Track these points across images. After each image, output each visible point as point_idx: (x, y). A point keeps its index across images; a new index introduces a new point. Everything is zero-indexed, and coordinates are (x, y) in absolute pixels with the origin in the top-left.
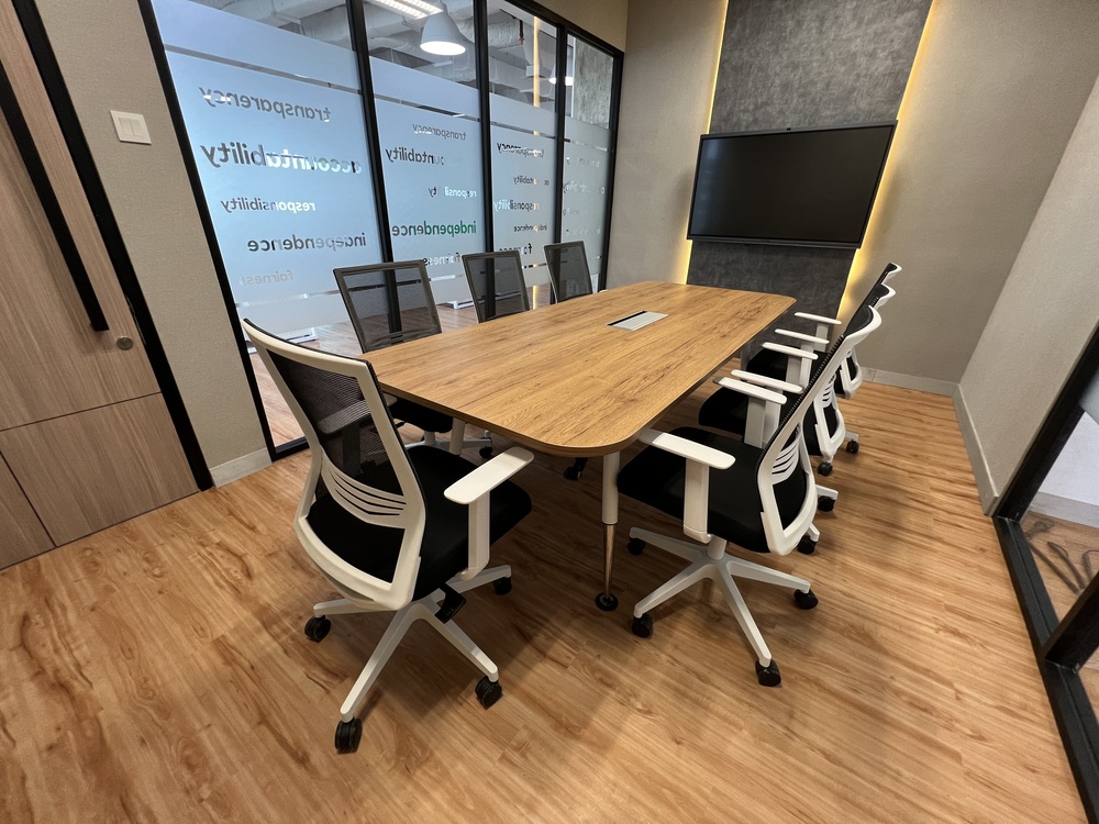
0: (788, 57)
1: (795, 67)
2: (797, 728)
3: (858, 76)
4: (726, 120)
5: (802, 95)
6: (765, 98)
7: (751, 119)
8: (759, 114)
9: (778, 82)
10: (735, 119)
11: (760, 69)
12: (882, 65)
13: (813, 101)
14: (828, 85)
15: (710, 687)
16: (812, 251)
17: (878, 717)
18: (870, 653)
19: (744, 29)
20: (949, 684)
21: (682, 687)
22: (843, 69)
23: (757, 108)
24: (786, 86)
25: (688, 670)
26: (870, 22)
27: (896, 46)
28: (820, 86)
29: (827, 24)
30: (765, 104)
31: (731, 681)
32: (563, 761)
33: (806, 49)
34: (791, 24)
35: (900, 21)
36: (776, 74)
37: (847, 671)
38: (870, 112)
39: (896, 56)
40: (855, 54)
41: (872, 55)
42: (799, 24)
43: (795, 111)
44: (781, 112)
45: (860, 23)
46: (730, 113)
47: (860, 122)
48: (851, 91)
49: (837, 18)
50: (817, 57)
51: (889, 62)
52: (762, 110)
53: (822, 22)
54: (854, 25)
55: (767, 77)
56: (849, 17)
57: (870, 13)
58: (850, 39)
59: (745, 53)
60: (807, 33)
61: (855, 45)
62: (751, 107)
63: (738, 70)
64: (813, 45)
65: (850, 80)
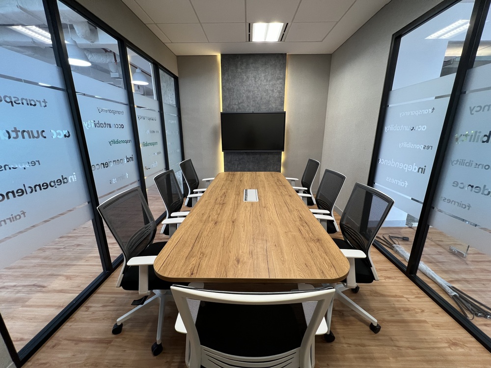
0: (247, 88)
1: (249, 92)
2: (398, 344)
3: (270, 97)
4: (228, 107)
5: (254, 101)
6: (241, 101)
7: (238, 107)
8: (240, 106)
9: (244, 96)
10: (231, 107)
11: (238, 90)
12: (276, 95)
13: (258, 103)
14: (261, 98)
15: (367, 347)
16: (268, 153)
17: (404, 321)
18: (382, 298)
19: (229, 77)
20: (403, 297)
21: (361, 355)
22: (265, 94)
23: (239, 104)
24: (248, 97)
25: (356, 345)
26: (270, 81)
27: (279, 89)
28: (259, 99)
29: (257, 79)
30: (242, 103)
31: (368, 339)
33: (252, 86)
34: (245, 78)
35: (278, 82)
36: (243, 93)
37: (385, 310)
38: (276, 108)
39: (280, 92)
40: (267, 90)
41: (273, 91)
42: (248, 78)
43: (253, 106)
44: (248, 106)
45: (267, 80)
46: (229, 104)
47: (274, 111)
48: (269, 101)
49: (260, 78)
50: (256, 89)
51: (278, 94)
53: (255, 78)
54: (265, 81)
55: (240, 94)
56: (263, 78)
57: (269, 78)
58: (265, 85)
59: (231, 85)
60: (251, 81)
61: (267, 87)
62: (237, 103)
63: (229, 90)
64: (254, 85)
65: (268, 98)
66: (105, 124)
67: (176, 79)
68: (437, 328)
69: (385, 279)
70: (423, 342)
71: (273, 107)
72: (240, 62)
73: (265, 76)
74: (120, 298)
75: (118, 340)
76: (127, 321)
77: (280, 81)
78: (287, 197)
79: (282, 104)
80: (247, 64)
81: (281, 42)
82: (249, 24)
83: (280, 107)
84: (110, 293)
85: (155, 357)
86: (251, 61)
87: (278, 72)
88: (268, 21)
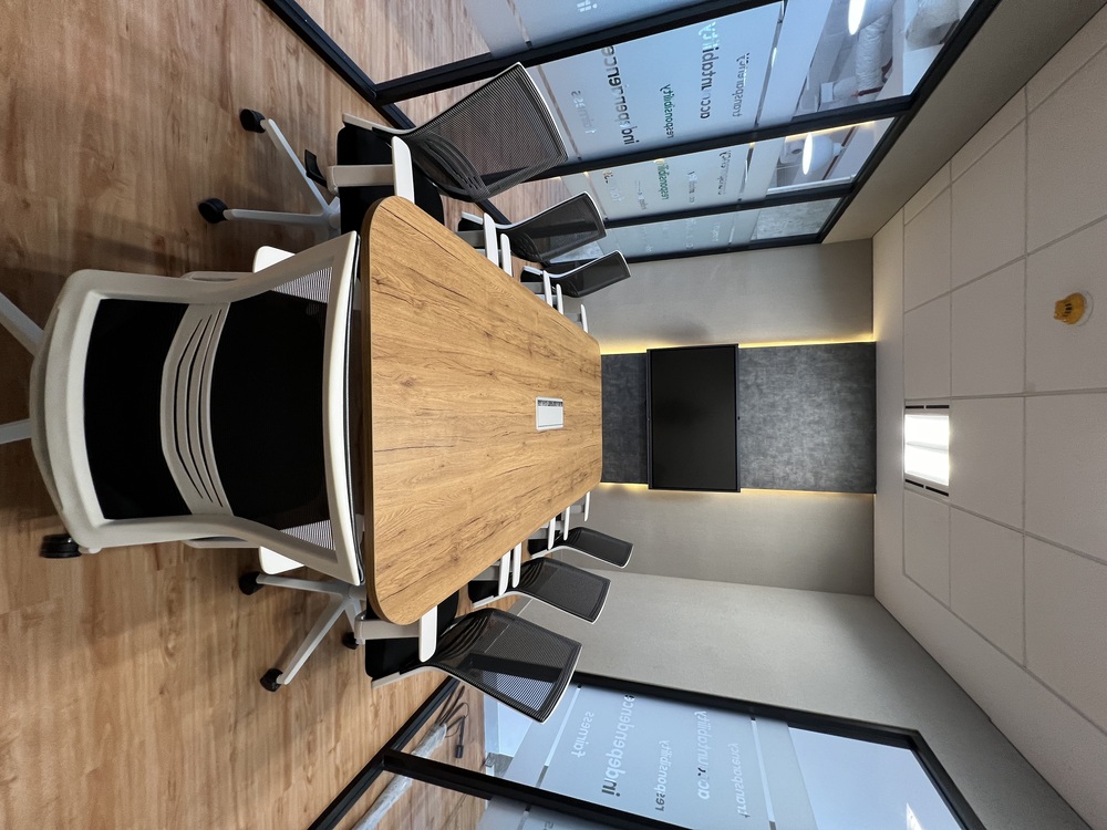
0: (795, 403)
1: (787, 410)
2: (241, 726)
3: (774, 457)
4: (751, 361)
5: (765, 420)
6: (765, 391)
7: (749, 383)
8: (754, 389)
9: (777, 398)
10: (750, 369)
11: (789, 382)
12: (780, 471)
13: (760, 429)
14: (771, 437)
15: (231, 663)
16: (644, 455)
17: (287, 740)
18: (333, 697)
19: (823, 361)
20: (337, 741)
21: (216, 650)
22: (781, 445)
23: (758, 386)
24: (773, 406)
25: (236, 640)
26: (811, 456)
27: (792, 477)
28: (770, 431)
29: (815, 427)
30: (761, 392)
31: (248, 666)
32: (56, 656)
33: (799, 415)
34: (820, 399)
35: (809, 475)
36: (783, 396)
37: (309, 703)
38: (748, 471)
39: (785, 478)
40: (791, 451)
41: (788, 463)
42: (819, 406)
43: (753, 417)
44: (754, 406)
45: (812, 450)
46: (756, 364)
47: (742, 465)
48: (765, 455)
49: (819, 432)
50: (793, 424)
51: (782, 474)
52: (756, 391)
53: (817, 423)
54: (811, 445)
55: (782, 389)
56: (818, 441)
57: (818, 454)
58: (802, 445)
59: (803, 366)
60: (811, 413)
61: (797, 450)
62: (759, 381)
63: (791, 363)
64: (802, 420)
65: (772, 452)
66: (711, 74)
67: (816, 239)
68: (276, 810)
69: (373, 704)
70: (247, 780)
71: (750, 463)
72: (855, 386)
73: (823, 445)
74: (318, 126)
75: (229, 123)
76: (270, 143)
77: (812, 481)
78: (547, 494)
79: (756, 485)
80: (850, 405)
81: (903, 480)
82: (947, 407)
83: (750, 479)
84: (329, 103)
85: (196, 207)
86: (859, 413)
87: (833, 475)
88: (956, 450)
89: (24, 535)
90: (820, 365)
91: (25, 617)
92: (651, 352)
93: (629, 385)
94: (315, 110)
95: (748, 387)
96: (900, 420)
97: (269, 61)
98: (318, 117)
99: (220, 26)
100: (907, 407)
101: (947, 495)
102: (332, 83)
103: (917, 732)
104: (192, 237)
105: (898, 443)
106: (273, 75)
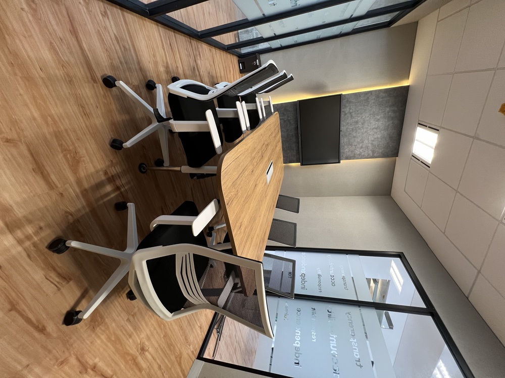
0: (367, 120)
1: (363, 124)
3: (356, 146)
4: (348, 101)
5: (352, 129)
6: (354, 115)
7: (346, 112)
8: (348, 115)
9: (359, 119)
10: (347, 105)
11: (365, 110)
12: (358, 151)
13: (350, 134)
14: (355, 137)
16: (298, 150)
19: (382, 98)
22: (359, 140)
23: (350, 113)
24: (357, 122)
26: (372, 144)
28: (355, 134)
29: (375, 130)
30: (352, 116)
33: (368, 126)
34: (378, 117)
35: (370, 152)
36: (362, 117)
38: (344, 153)
39: (359, 155)
40: (363, 142)
41: (362, 147)
42: (378, 120)
43: (347, 129)
44: (348, 123)
45: (373, 141)
46: (350, 102)
47: (342, 150)
48: (351, 145)
49: (376, 133)
50: (365, 130)
51: (358, 153)
53: (376, 128)
54: (373, 139)
55: (361, 114)
56: (376, 137)
57: (375, 143)
58: (368, 139)
59: (373, 101)
60: (374, 124)
61: (366, 142)
62: (351, 111)
63: (367, 100)
64: (369, 128)
65: (355, 143)
67: (387, 25)
71: (345, 149)
72: (396, 109)
73: (378, 138)
77: (371, 154)
79: (347, 158)
80: (393, 118)
81: (411, 155)
82: (438, 130)
83: (344, 156)
86: (396, 122)
87: (381, 151)
89: (121, 298)
90: (381, 100)
91: (133, 316)
92: (300, 102)
93: (289, 118)
94: (127, 47)
95: (346, 114)
96: (414, 130)
97: (98, 31)
98: (130, 50)
99: (71, 29)
100: (419, 124)
101: (429, 167)
102: (127, 18)
103: (402, 253)
104: (114, 161)
105: (411, 140)
106: (103, 40)
